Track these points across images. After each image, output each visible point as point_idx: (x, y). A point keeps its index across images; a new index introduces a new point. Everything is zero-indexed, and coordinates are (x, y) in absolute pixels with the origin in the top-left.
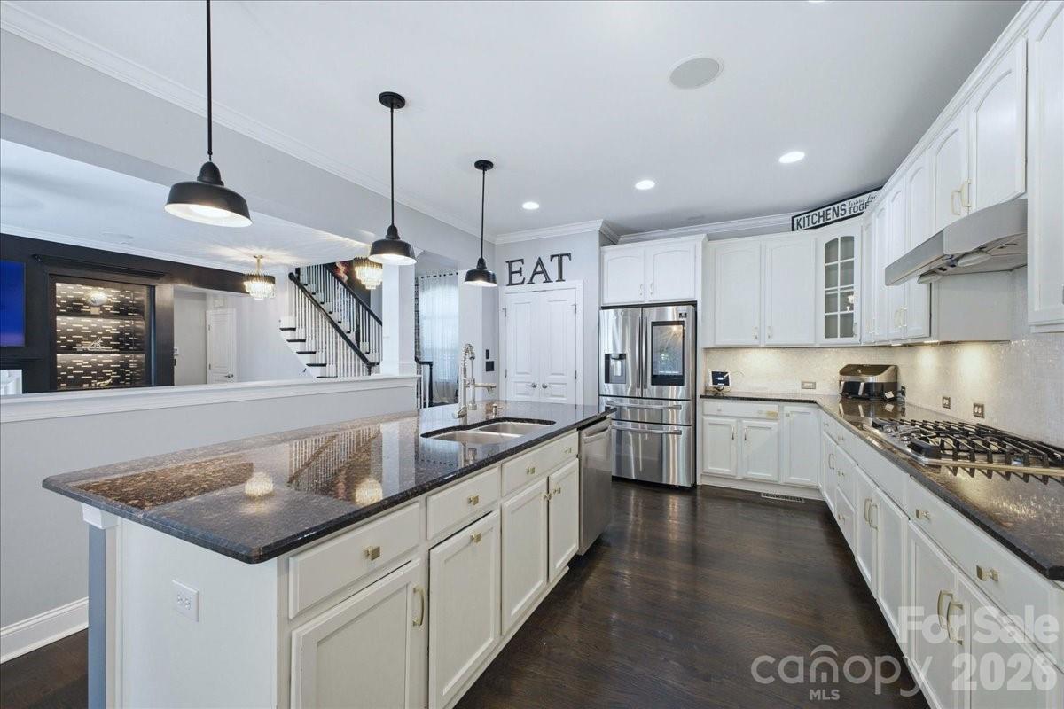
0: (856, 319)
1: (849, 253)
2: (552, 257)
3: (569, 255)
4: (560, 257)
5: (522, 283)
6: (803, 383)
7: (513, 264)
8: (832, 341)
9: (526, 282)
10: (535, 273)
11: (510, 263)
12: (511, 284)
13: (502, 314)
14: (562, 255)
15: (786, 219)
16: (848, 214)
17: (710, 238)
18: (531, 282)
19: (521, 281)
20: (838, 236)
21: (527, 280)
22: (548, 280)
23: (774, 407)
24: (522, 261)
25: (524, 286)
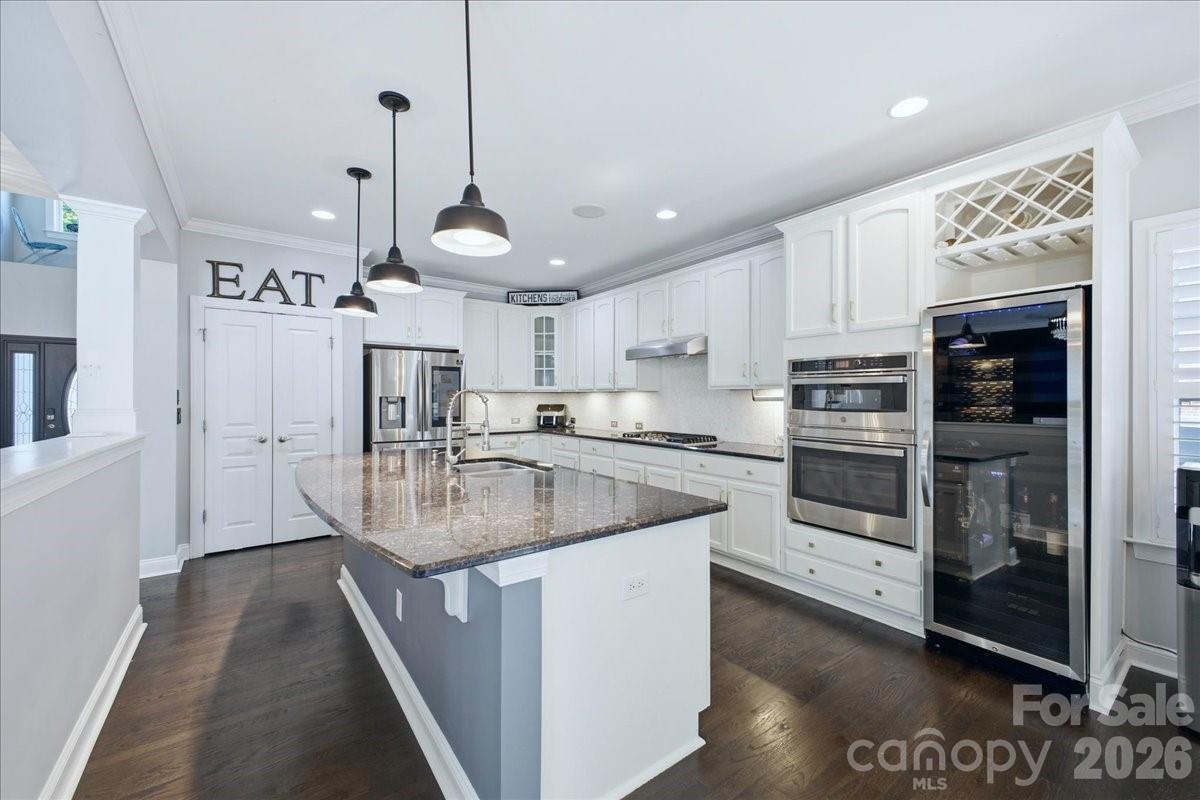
0: (556, 374)
1: (550, 328)
2: (295, 273)
3: (321, 277)
4: (308, 277)
5: (241, 297)
6: (512, 420)
7: (220, 267)
8: (540, 388)
9: (246, 297)
10: (264, 287)
11: (215, 265)
12: (216, 293)
13: (196, 338)
14: (311, 275)
15: (503, 292)
16: (548, 302)
17: (470, 296)
18: (257, 298)
19: (239, 294)
20: (545, 315)
21: (251, 294)
22: (287, 301)
23: (514, 438)
24: (240, 266)
25: (244, 303)
